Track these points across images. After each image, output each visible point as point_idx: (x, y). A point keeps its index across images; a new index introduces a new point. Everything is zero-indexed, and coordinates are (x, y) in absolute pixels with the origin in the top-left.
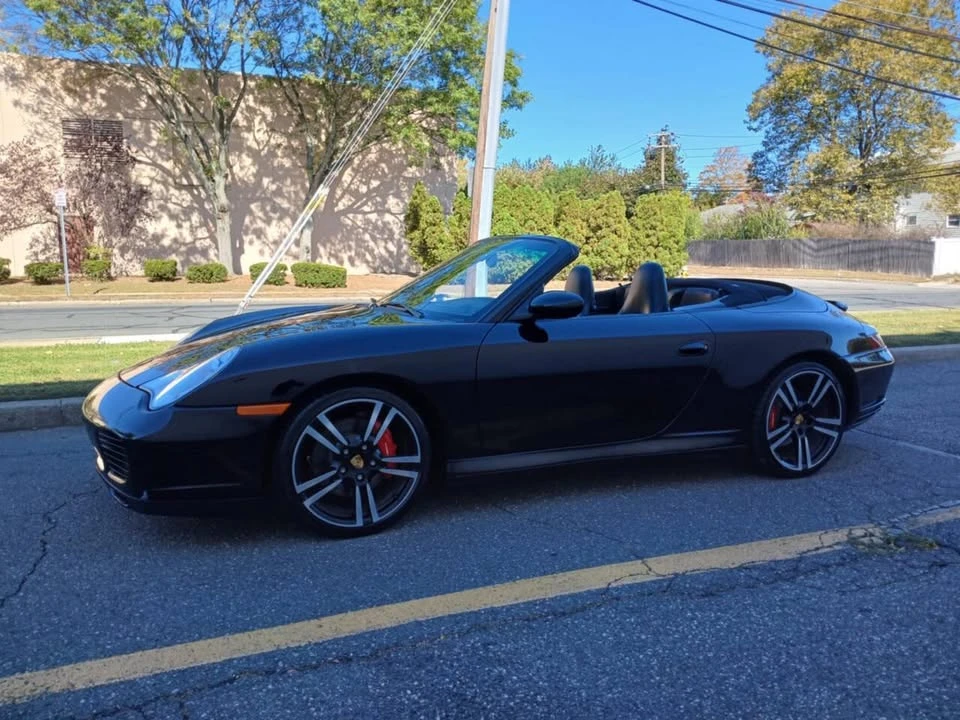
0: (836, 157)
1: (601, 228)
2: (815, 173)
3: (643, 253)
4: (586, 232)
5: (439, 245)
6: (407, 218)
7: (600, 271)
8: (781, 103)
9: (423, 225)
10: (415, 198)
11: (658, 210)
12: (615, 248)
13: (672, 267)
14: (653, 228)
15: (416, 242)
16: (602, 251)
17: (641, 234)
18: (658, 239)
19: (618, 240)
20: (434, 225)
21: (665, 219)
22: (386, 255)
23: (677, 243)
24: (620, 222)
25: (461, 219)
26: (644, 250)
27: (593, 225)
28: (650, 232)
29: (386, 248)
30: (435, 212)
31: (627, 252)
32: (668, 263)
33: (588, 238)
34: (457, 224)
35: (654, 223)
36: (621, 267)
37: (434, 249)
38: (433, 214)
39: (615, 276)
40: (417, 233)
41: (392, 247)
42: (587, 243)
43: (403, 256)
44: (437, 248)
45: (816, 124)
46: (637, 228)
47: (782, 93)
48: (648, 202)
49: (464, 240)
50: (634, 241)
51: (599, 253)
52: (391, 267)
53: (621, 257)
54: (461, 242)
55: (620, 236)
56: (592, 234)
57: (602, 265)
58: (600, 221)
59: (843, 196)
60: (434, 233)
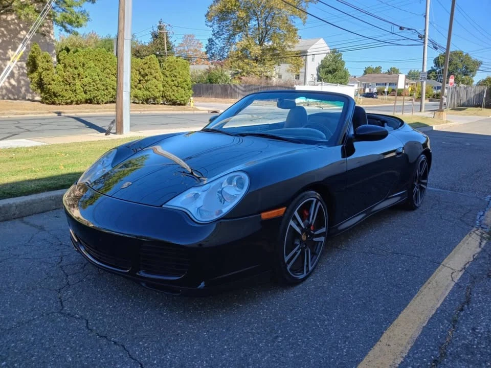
0: (250, 44)
1: (147, 75)
2: (241, 52)
3: (171, 90)
4: (139, 77)
5: (52, 82)
6: (28, 64)
7: (148, 99)
8: (224, 15)
9: (40, 70)
10: (34, 52)
11: (177, 67)
12: (156, 86)
13: (186, 98)
14: (175, 76)
15: (36, 80)
16: (149, 88)
17: (169, 79)
18: (178, 83)
19: (157, 83)
20: (48, 70)
21: (181, 72)
22: (10, 87)
23: (188, 85)
24: (157, 72)
25: (65, 66)
26: (171, 88)
27: (142, 73)
28: (174, 79)
29: (10, 83)
30: (48, 62)
31: (162, 89)
32: (184, 95)
33: (140, 81)
34: (63, 69)
35: (175, 74)
36: (159, 97)
37: (49, 84)
38: (46, 63)
39: (156, 102)
40: (35, 75)
41: (13, 82)
42: (139, 83)
43: (21, 88)
44: (51, 84)
45: (240, 27)
46: (167, 77)
47: (224, 9)
48: (171, 62)
49: (68, 80)
50: (165, 83)
51: (147, 89)
52: (14, 95)
53: (160, 91)
54: (66, 81)
55: (158, 80)
56: (142, 78)
57: (149, 96)
58: (146, 71)
59: (254, 64)
60: (48, 75)
